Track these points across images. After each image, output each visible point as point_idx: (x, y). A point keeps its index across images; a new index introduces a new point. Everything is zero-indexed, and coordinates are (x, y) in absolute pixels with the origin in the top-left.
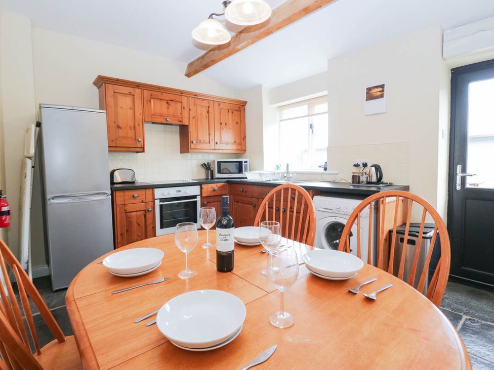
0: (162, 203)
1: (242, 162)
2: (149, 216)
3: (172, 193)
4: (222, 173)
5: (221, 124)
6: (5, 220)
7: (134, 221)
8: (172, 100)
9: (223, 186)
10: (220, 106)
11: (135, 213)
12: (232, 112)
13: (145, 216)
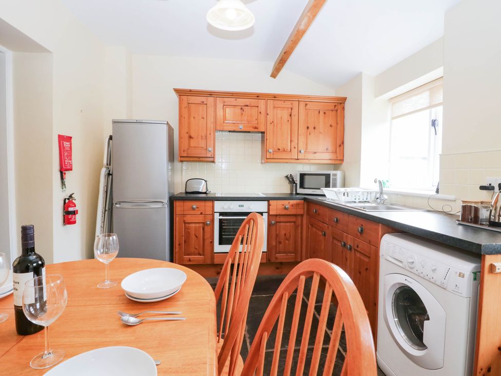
0: (221, 217)
1: (330, 174)
2: (208, 229)
3: (234, 207)
4: (305, 188)
5: (308, 128)
6: (71, 219)
7: (192, 233)
8: (247, 106)
9: (298, 205)
10: (308, 106)
11: (193, 225)
12: (325, 113)
13: (203, 229)
